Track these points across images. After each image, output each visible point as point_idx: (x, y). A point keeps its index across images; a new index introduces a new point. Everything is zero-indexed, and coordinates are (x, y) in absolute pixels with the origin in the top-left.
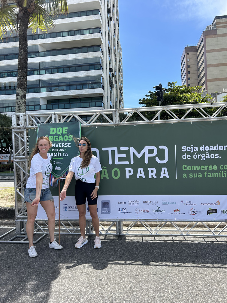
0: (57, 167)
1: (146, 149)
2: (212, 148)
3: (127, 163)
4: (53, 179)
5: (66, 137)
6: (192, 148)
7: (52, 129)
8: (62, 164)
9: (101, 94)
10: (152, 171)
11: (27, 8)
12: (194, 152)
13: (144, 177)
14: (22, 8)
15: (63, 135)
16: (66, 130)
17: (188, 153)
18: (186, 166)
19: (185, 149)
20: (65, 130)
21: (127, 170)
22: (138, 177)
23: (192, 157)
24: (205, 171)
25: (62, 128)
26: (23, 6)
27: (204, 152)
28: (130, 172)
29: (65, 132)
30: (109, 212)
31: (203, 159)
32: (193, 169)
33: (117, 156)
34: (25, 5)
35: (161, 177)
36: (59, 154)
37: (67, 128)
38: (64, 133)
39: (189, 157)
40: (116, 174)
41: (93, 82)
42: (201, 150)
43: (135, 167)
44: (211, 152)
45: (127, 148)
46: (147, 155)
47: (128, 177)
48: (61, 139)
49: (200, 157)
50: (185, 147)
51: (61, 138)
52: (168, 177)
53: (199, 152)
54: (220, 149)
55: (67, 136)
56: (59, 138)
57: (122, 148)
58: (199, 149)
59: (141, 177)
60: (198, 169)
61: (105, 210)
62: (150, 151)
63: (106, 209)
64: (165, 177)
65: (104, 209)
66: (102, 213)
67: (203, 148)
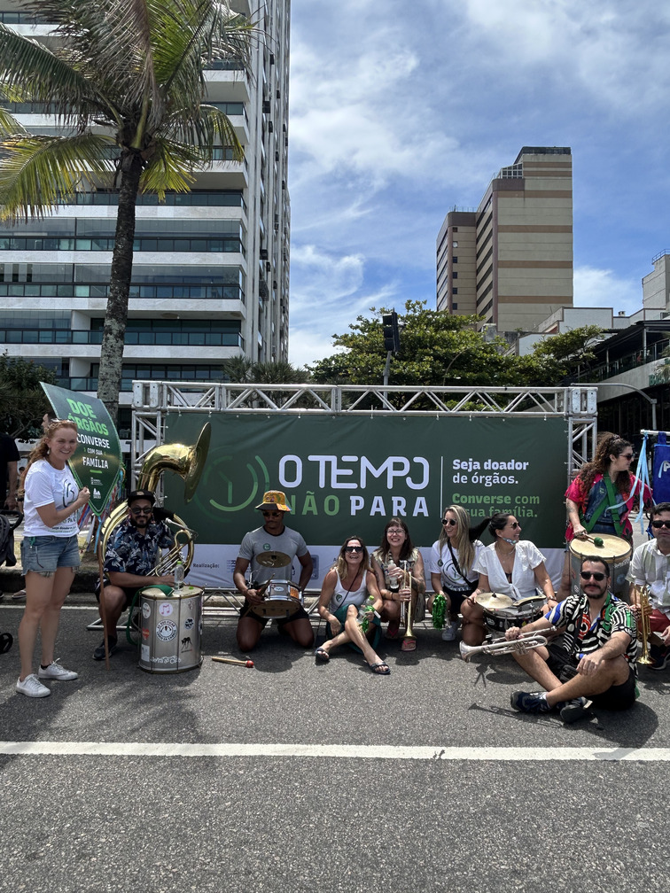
1: (389, 462)
2: (503, 466)
3: (354, 486)
6: (471, 464)
9: (238, 314)
10: (399, 503)
11: (140, 151)
12: (474, 471)
13: (383, 514)
14: (130, 148)
17: (462, 472)
18: (458, 495)
19: (458, 465)
21: (353, 499)
22: (372, 514)
23: (469, 480)
24: (491, 505)
26: (132, 145)
27: (491, 472)
28: (358, 503)
30: (316, 577)
31: (488, 484)
32: (470, 502)
33: (335, 472)
34: (136, 144)
35: (415, 514)
39: (464, 479)
40: (332, 507)
41: (216, 282)
42: (486, 468)
43: (368, 495)
44: (502, 473)
45: (354, 459)
46: (392, 474)
47: (353, 513)
49: (484, 480)
50: (459, 461)
52: (426, 514)
53: (482, 472)
54: (517, 468)
57: (345, 459)
58: (482, 466)
59: (378, 514)
60: (480, 502)
62: (398, 466)
64: (421, 514)
67: (488, 465)
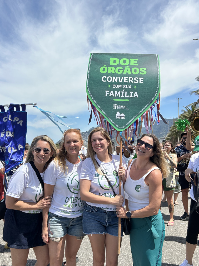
5: (135, 70)
7: (112, 60)
8: (127, 109)
15: (131, 67)
25: (129, 60)
38: (132, 64)
48: (127, 72)
55: (138, 69)
56: (124, 69)
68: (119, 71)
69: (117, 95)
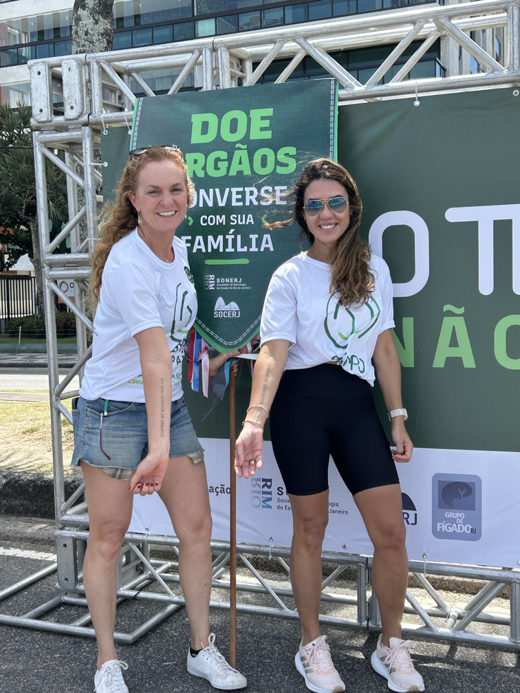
0: (220, 301)
4: (205, 358)
5: (264, 159)
7: (197, 119)
8: (244, 287)
15: (252, 147)
16: (266, 123)
20: (259, 122)
25: (248, 114)
29: (262, 129)
30: (475, 533)
36: (230, 238)
37: (269, 112)
38: (256, 135)
48: (240, 168)
51: (241, 163)
55: (268, 152)
56: (230, 159)
61: (453, 521)
63: (459, 515)
65: (450, 514)
66: (438, 534)
68: (217, 168)
69: (215, 247)
